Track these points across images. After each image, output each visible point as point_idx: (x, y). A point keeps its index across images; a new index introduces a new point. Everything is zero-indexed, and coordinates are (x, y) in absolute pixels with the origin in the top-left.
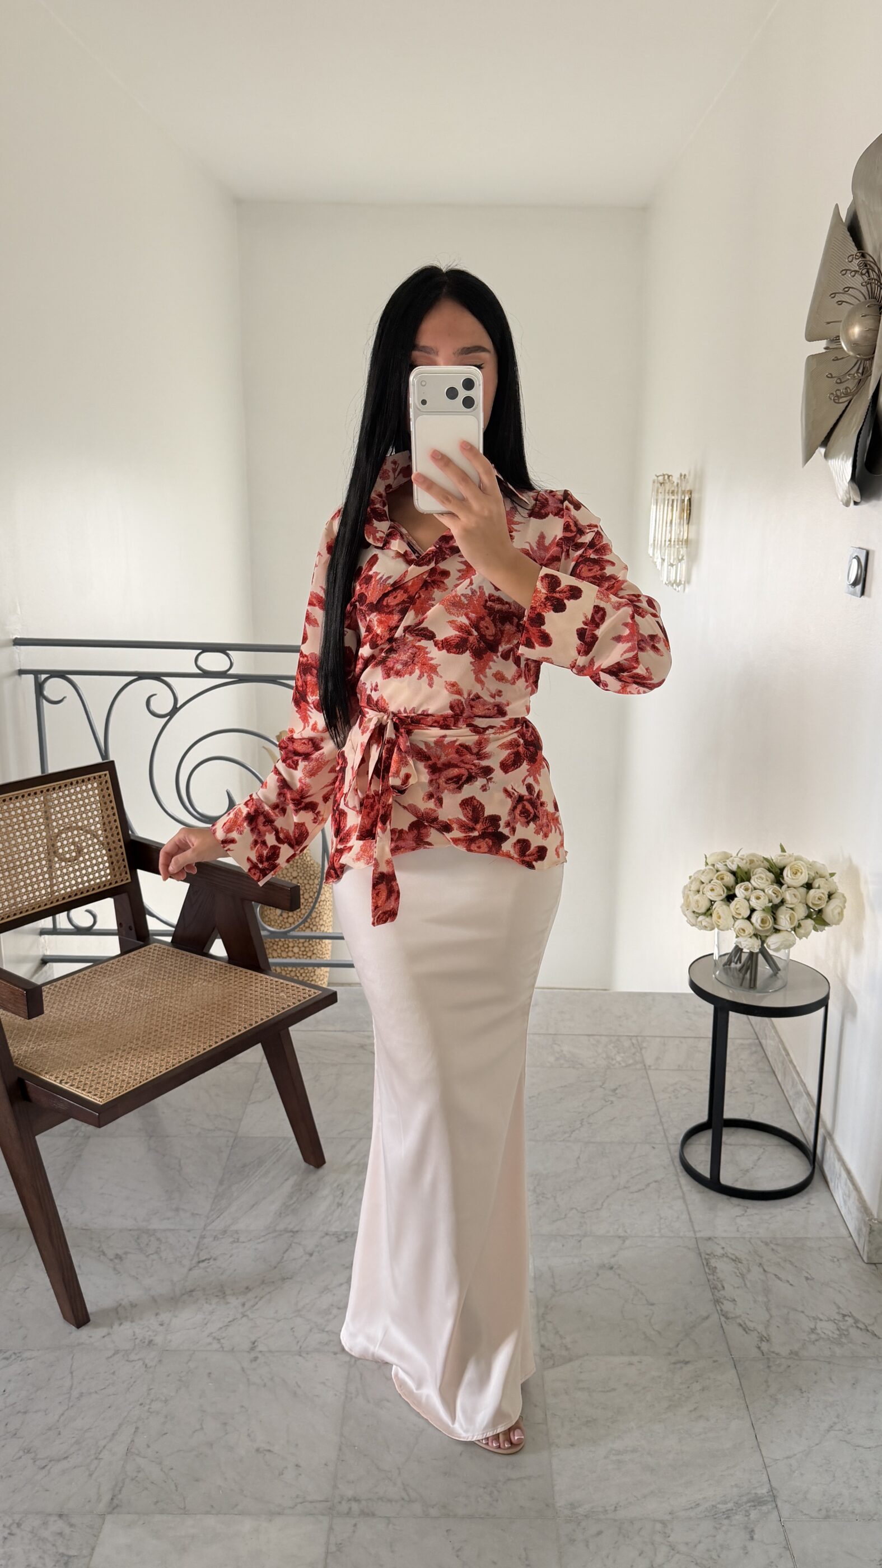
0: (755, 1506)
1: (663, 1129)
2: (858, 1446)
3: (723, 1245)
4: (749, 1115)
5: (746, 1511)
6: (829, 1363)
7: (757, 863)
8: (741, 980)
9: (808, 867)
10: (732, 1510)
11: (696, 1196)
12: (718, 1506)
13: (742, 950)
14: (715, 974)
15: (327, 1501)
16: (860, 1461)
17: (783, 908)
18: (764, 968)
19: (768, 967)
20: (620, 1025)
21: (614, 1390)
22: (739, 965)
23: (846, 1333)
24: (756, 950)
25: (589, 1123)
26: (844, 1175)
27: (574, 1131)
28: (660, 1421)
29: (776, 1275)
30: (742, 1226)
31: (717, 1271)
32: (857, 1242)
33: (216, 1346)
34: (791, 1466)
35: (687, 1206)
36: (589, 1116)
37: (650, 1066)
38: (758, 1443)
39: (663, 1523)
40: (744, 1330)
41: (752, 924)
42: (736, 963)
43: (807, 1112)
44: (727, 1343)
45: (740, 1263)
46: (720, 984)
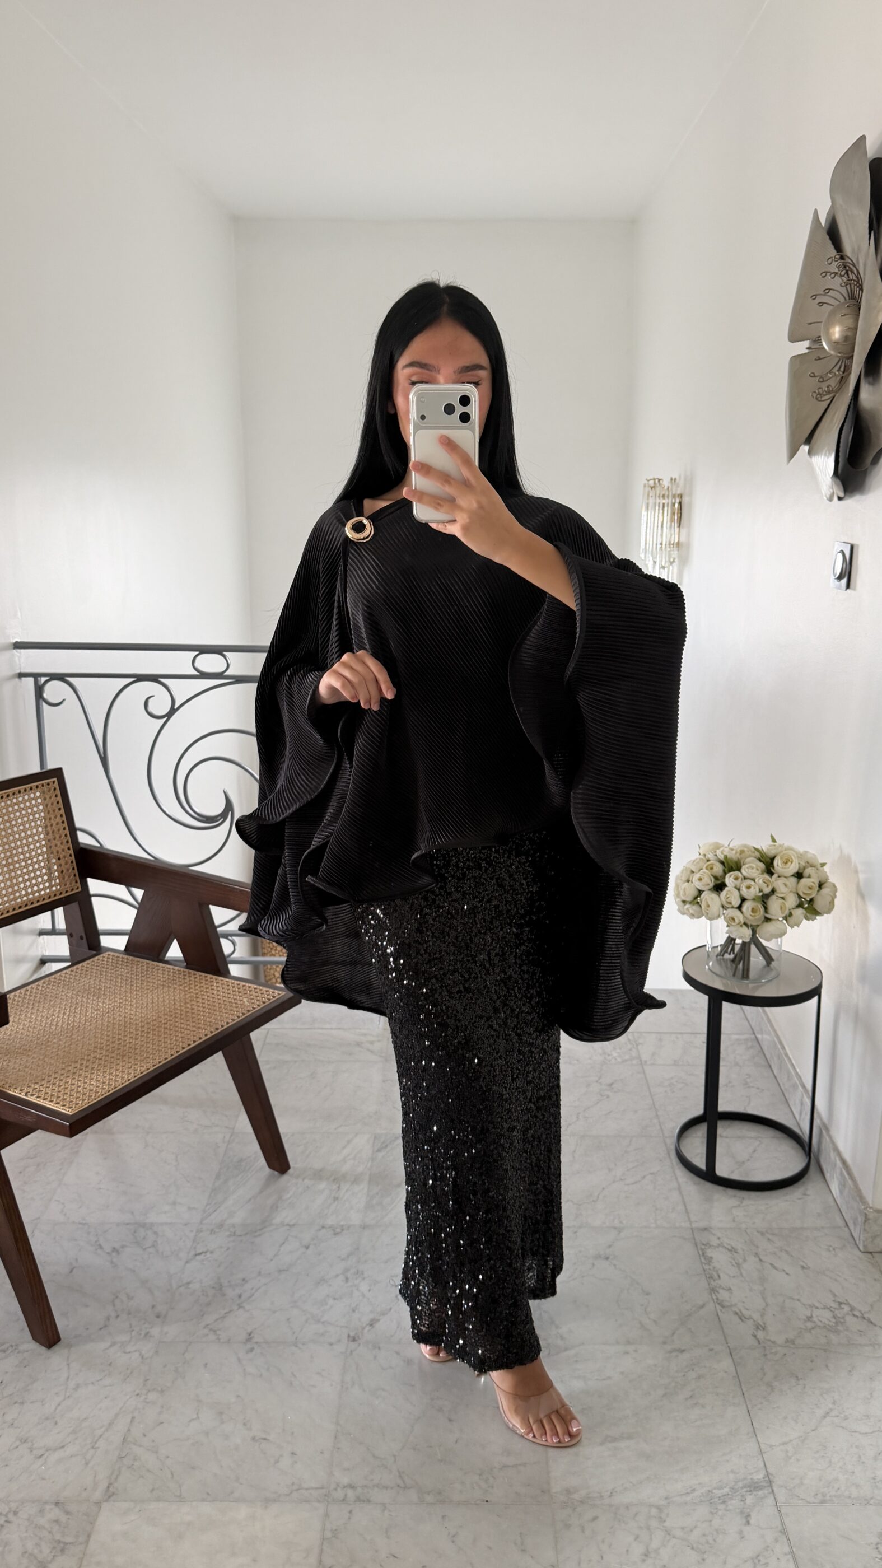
0: (750, 1491)
1: (659, 1122)
2: (855, 1432)
3: (719, 1235)
4: (745, 1108)
5: (742, 1496)
6: (825, 1350)
7: (747, 853)
8: (733, 971)
9: (798, 857)
10: (728, 1495)
11: (691, 1186)
12: (714, 1491)
13: (734, 940)
14: (708, 966)
15: (322, 1488)
16: (857, 1447)
17: (773, 898)
18: (756, 959)
19: (761, 958)
21: (610, 1378)
22: (732, 956)
23: (842, 1320)
24: (747, 940)
25: (586, 1115)
26: (839, 1163)
27: (570, 1125)
28: (655, 1409)
29: (771, 1264)
30: (737, 1216)
31: (714, 1260)
32: (852, 1231)
33: (212, 1337)
34: (787, 1451)
35: (683, 1197)
36: (585, 1110)
37: (646, 1062)
38: (754, 1430)
39: (659, 1508)
40: (741, 1319)
41: (742, 912)
42: (730, 954)
43: (802, 1104)
44: (723, 1331)
45: (736, 1252)
46: (714, 975)
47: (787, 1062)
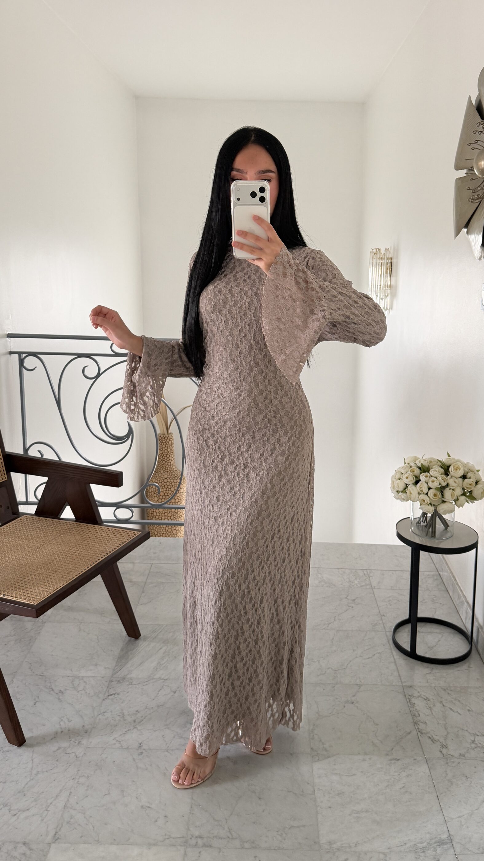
0: (439, 845)
1: (383, 623)
3: (419, 690)
4: (435, 616)
5: (435, 848)
6: (483, 761)
7: (433, 462)
8: (426, 532)
9: (464, 466)
10: (426, 847)
11: (402, 660)
13: (427, 514)
14: (412, 529)
15: (183, 838)
17: (447, 489)
18: (439, 526)
19: (442, 525)
20: (357, 563)
21: (354, 775)
22: (425, 524)
24: (433, 514)
25: (339, 619)
27: (330, 623)
28: (382, 794)
29: (450, 708)
30: (430, 679)
31: (416, 705)
33: (118, 745)
34: (461, 822)
35: (397, 667)
36: (339, 615)
37: (374, 587)
38: (441, 808)
40: (432, 741)
41: (429, 497)
42: (424, 523)
43: (466, 612)
44: (422, 748)
45: (429, 701)
46: (414, 534)
47: (458, 589)
